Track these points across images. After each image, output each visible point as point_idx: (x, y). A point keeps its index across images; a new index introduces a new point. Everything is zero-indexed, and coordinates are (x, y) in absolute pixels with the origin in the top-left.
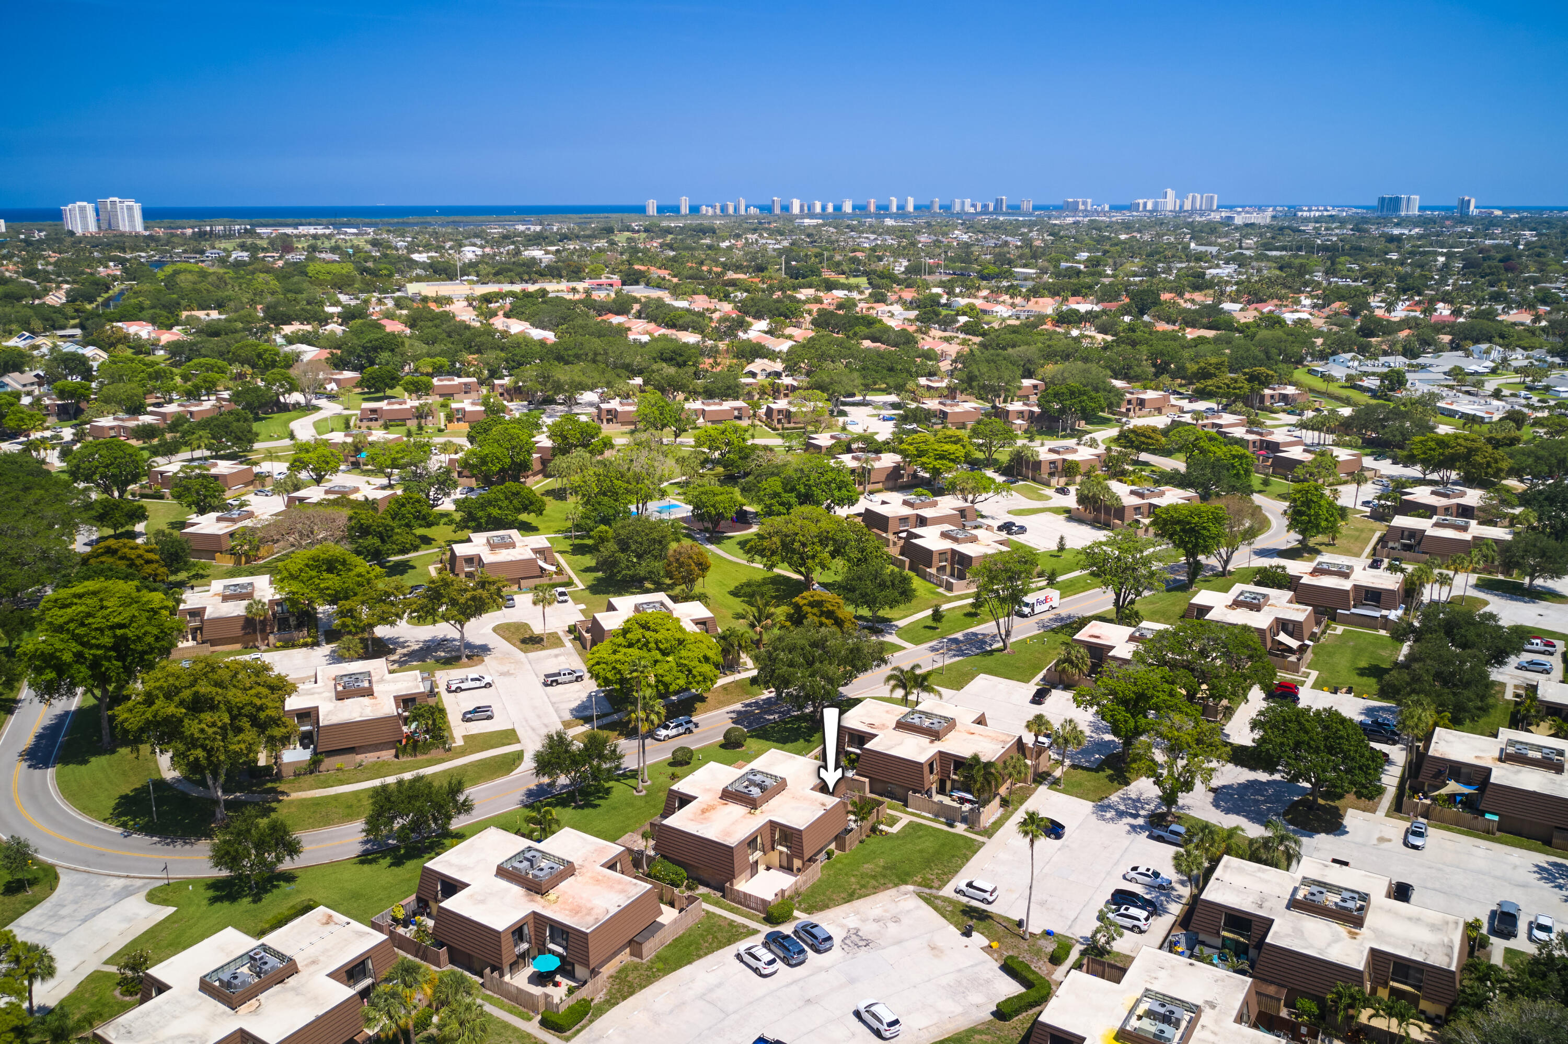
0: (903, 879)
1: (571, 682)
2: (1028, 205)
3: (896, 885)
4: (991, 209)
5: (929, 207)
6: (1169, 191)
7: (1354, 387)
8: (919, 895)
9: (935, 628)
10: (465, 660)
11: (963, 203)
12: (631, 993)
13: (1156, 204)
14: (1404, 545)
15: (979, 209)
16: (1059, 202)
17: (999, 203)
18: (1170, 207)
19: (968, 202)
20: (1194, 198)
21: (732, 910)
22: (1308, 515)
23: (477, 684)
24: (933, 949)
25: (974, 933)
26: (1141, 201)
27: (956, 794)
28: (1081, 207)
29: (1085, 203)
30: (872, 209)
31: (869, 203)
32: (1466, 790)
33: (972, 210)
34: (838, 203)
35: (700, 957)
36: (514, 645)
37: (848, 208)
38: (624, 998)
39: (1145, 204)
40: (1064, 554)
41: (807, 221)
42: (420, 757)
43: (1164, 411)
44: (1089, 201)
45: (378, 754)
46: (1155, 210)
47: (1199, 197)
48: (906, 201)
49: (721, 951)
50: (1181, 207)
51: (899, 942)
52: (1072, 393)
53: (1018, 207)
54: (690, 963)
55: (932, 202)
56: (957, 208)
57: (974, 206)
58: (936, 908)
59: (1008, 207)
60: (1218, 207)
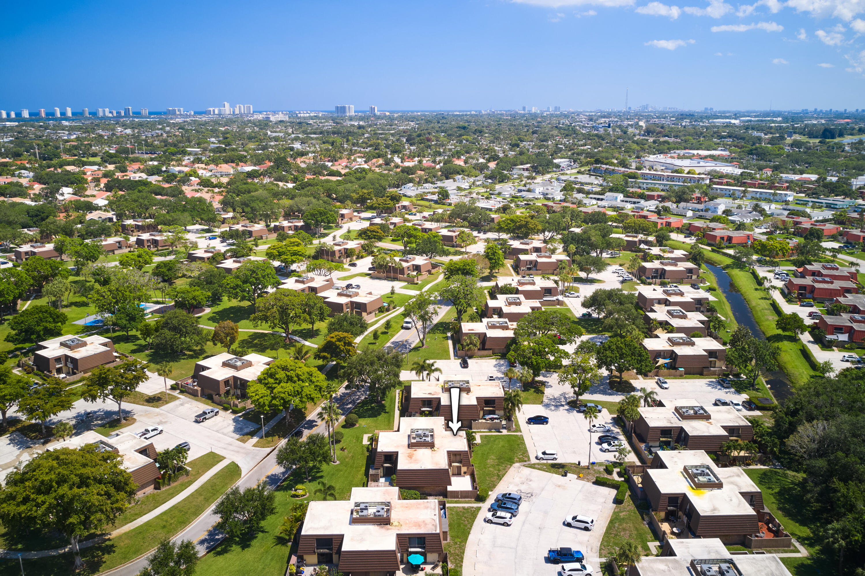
0: (511, 462)
1: (213, 417)
2: (145, 112)
3: (511, 465)
4: (123, 114)
5: (82, 114)
6: (226, 103)
7: (423, 199)
8: (524, 466)
9: (375, 343)
10: (124, 421)
11: (104, 111)
12: (462, 558)
13: (220, 110)
14: (528, 268)
15: (115, 114)
16: (164, 110)
17: (127, 111)
18: (228, 112)
19: (107, 110)
20: (240, 107)
21: (456, 502)
22: (495, 259)
23: (156, 432)
24: (559, 486)
25: (568, 474)
26: (211, 109)
27: (488, 417)
28: (178, 113)
29: (179, 110)
30: (43, 115)
31: (40, 111)
32: (667, 361)
33: (110, 115)
34: (18, 111)
35: (470, 529)
36: (143, 405)
37: (26, 114)
38: (462, 562)
39: (214, 111)
40: (394, 296)
41: (8, 124)
42: (173, 485)
43: (353, 219)
44: (182, 109)
45: (143, 491)
46: (219, 114)
47: (242, 106)
48: (66, 110)
49: (475, 522)
50: (234, 112)
51: (543, 489)
52: (321, 213)
53: (139, 113)
54: (469, 533)
55: (83, 110)
56: (101, 114)
57: (110, 112)
58: (539, 469)
59: (133, 113)
60: (254, 112)
